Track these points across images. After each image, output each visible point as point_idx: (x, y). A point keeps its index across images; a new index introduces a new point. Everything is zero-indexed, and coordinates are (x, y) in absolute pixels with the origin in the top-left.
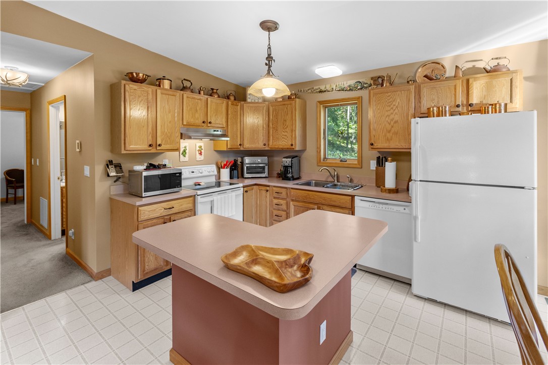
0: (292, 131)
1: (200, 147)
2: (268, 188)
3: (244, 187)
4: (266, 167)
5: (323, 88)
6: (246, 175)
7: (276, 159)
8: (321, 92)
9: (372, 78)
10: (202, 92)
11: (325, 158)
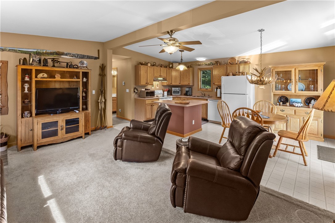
0: (189, 79)
1: (158, 84)
2: (181, 98)
3: (173, 97)
4: (180, 92)
5: (200, 64)
6: (173, 94)
7: (183, 89)
8: (199, 65)
9: (215, 62)
10: (159, 66)
11: (201, 88)
